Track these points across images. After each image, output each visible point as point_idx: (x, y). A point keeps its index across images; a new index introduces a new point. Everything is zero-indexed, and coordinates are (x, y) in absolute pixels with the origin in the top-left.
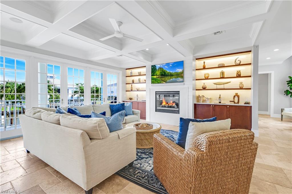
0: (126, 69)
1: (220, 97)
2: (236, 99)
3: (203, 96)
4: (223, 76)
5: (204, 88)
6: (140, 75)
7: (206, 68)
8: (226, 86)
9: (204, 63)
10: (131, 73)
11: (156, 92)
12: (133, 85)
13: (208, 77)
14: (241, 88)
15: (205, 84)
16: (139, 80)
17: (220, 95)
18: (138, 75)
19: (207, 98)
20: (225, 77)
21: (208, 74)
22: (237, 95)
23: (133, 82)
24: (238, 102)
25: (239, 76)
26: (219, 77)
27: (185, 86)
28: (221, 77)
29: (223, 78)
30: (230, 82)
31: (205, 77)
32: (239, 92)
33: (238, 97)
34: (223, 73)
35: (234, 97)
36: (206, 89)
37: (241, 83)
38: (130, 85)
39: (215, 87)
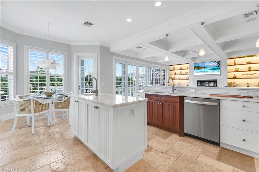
0: (170, 66)
1: (248, 83)
3: (234, 83)
4: (250, 70)
5: (235, 78)
6: (181, 69)
7: (236, 64)
8: (252, 76)
9: (235, 61)
10: (174, 68)
11: (197, 80)
12: (175, 76)
13: (238, 70)
15: (236, 75)
16: (181, 72)
17: (248, 82)
18: (180, 69)
19: (237, 83)
20: (252, 70)
21: (238, 69)
23: (175, 74)
26: (247, 70)
27: (221, 76)
28: (249, 70)
29: (250, 71)
30: (256, 73)
31: (235, 70)
34: (250, 68)
36: (237, 78)
38: (173, 76)
39: (244, 76)
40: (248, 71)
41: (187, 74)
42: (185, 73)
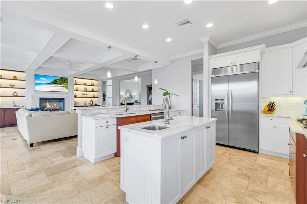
1: (85, 102)
2: (91, 102)
5: (75, 97)
7: (77, 84)
8: (87, 96)
11: (40, 98)
13: (78, 90)
14: (94, 97)
15: (76, 94)
20: (87, 91)
21: (78, 88)
22: (91, 100)
24: (92, 104)
25: (93, 91)
27: (68, 94)
30: (89, 94)
31: (76, 90)
32: (93, 99)
33: (92, 101)
34: (86, 89)
35: (90, 101)
36: (77, 97)
37: (94, 94)
39: (82, 96)
40: (85, 91)
41: (14, 87)
42: (10, 85)
